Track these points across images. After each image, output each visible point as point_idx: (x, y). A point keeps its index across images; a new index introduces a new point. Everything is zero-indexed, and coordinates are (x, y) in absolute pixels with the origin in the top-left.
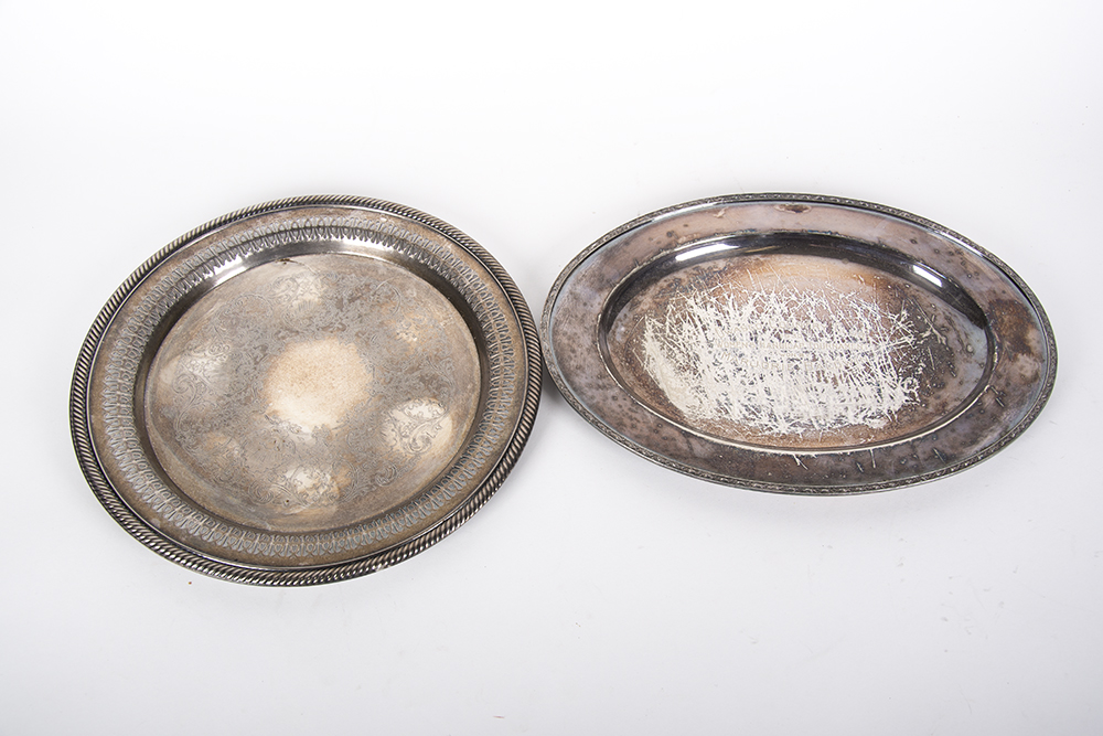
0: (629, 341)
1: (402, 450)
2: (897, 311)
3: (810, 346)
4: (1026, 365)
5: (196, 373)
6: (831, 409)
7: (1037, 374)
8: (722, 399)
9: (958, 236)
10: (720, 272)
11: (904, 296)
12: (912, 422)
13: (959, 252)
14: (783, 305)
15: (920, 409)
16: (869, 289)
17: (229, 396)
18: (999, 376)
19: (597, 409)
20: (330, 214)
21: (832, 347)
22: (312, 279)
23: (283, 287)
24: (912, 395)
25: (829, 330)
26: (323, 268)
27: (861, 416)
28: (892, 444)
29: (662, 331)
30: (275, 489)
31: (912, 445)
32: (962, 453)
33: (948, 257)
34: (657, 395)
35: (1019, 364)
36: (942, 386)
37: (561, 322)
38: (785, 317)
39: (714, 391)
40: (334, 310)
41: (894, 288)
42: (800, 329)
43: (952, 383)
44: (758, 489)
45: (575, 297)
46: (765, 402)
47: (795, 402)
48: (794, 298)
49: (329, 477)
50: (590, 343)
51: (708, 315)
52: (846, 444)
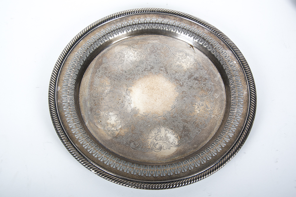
1: (150, 142)
5: (126, 56)
17: (126, 72)
20: (220, 44)
22: (192, 60)
23: (181, 54)
26: (200, 60)
30: (102, 113)
40: (186, 77)
49: (120, 127)
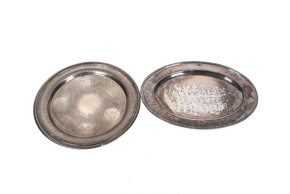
0: (161, 95)
1: (108, 119)
2: (222, 88)
3: (202, 96)
4: (251, 100)
5: (62, 101)
6: (207, 110)
7: (254, 102)
8: (182, 108)
9: (236, 71)
10: (182, 79)
11: (224, 85)
12: (225, 113)
13: (236, 75)
14: (196, 87)
15: (227, 110)
16: (216, 83)
17: (69, 107)
18: (245, 103)
19: (153, 110)
20: (93, 66)
21: (207, 96)
22: (88, 80)
23: (82, 82)
24: (225, 107)
25: (207, 92)
26: (91, 78)
27: (214, 112)
28: (221, 118)
29: (168, 92)
30: (79, 127)
31: (225, 118)
32: (236, 120)
33: (234, 76)
34: (167, 107)
35: (249, 100)
36: (232, 105)
37: (145, 90)
38: (197, 89)
39: (180, 106)
40: (93, 87)
41: (221, 83)
42: (200, 92)
43: (235, 104)
44: (190, 128)
45: (148, 84)
46: (192, 109)
47: (199, 108)
48: (199, 85)
49: (91, 125)
50: (152, 95)
51: (179, 89)
52: (210, 118)
